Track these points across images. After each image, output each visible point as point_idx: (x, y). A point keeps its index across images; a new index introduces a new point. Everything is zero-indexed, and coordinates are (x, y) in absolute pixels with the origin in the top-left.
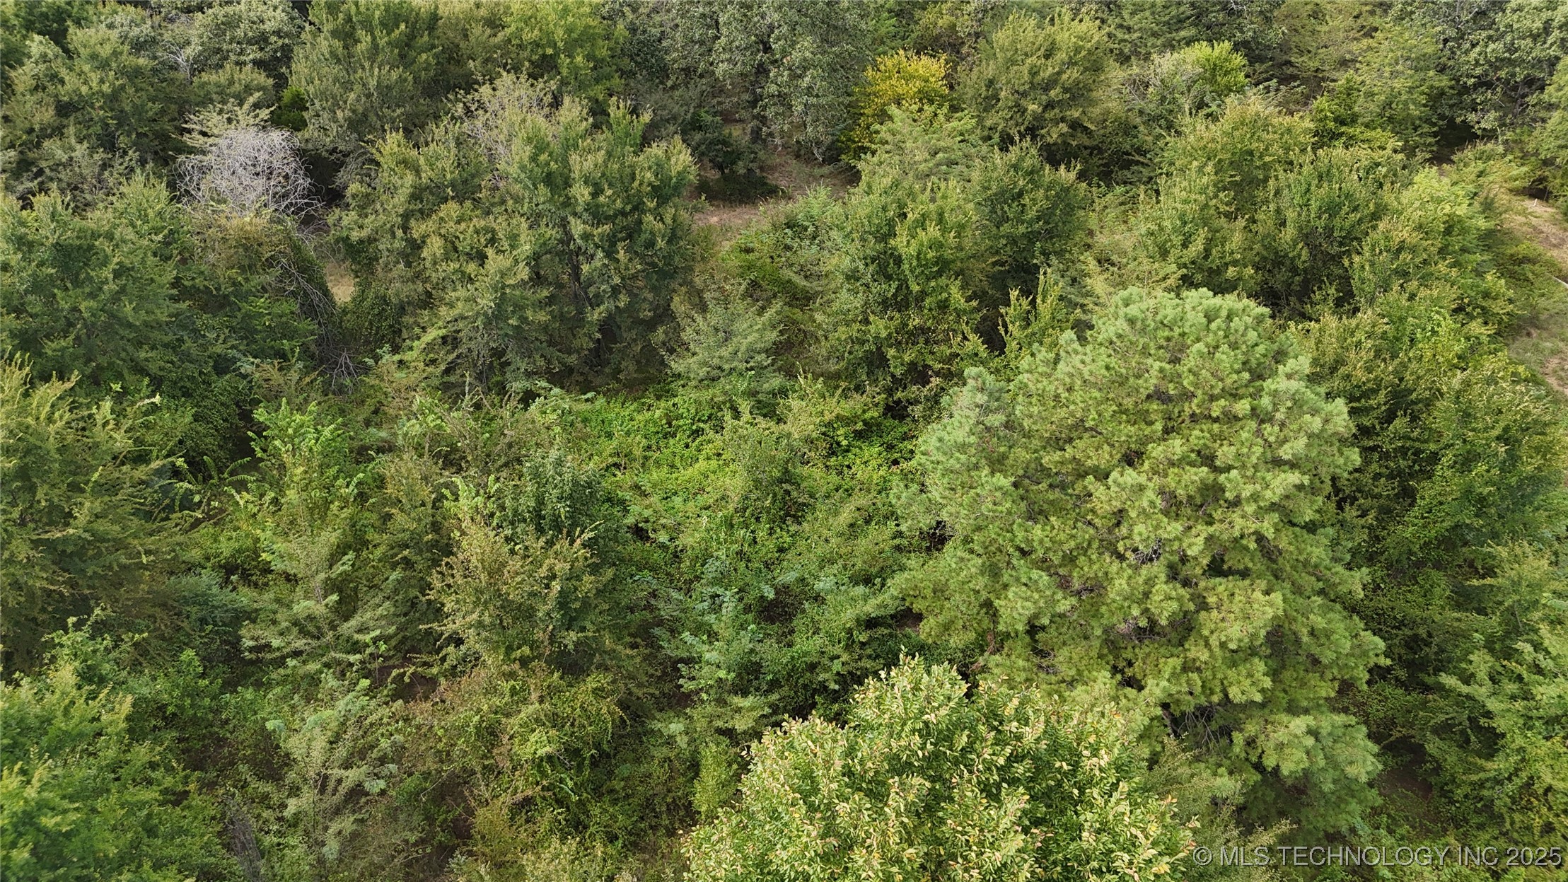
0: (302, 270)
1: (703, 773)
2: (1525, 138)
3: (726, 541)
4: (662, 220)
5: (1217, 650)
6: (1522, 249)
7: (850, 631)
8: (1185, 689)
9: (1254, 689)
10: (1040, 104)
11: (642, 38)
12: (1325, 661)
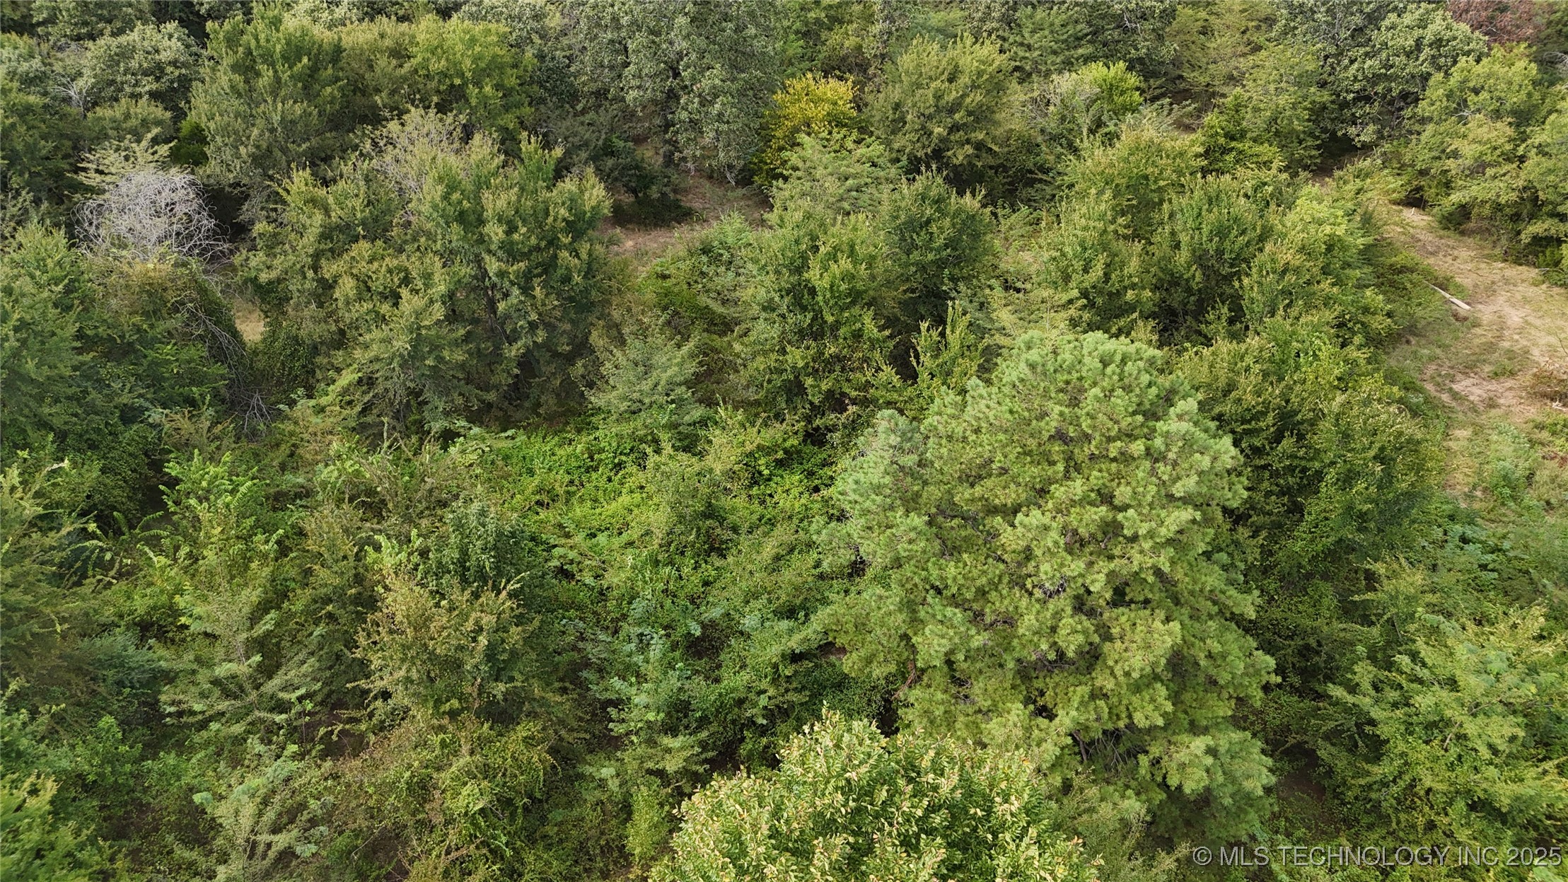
0: (209, 313)
1: (636, 816)
2: (1402, 150)
3: (651, 579)
4: (577, 256)
5: (1122, 679)
6: (1398, 260)
7: (775, 666)
8: (1093, 716)
9: (1156, 714)
10: (945, 128)
11: (551, 65)
12: (1222, 682)
